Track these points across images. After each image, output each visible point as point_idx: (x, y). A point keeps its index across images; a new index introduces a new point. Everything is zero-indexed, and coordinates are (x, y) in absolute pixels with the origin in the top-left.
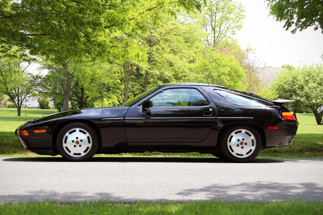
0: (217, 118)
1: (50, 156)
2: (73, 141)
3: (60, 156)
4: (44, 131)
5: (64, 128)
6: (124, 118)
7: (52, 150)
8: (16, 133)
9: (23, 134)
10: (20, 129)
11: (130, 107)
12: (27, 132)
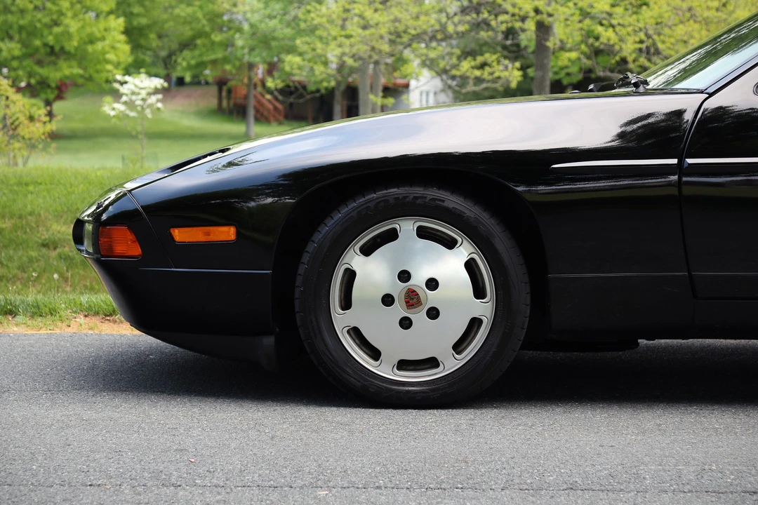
2: (388, 300)
4: (227, 233)
5: (338, 216)
6: (681, 162)
7: (269, 341)
8: (78, 238)
9: (111, 248)
10: (96, 216)
11: (711, 95)
12: (130, 236)
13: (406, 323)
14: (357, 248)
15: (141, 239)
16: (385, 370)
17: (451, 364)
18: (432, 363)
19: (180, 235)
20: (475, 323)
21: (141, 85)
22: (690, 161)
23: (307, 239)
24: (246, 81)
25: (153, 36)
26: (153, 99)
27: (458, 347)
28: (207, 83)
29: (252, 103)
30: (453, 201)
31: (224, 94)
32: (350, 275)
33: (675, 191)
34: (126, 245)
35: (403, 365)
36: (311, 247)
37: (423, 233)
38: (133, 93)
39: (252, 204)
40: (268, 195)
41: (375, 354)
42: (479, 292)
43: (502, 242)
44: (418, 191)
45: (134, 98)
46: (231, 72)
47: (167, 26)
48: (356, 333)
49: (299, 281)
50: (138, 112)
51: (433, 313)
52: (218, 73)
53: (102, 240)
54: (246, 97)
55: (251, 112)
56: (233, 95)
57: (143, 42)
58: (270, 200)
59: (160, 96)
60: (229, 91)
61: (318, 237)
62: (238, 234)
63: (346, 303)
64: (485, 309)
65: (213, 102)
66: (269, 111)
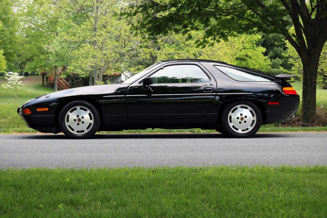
0: (217, 94)
1: (53, 134)
2: (75, 120)
3: (62, 134)
4: (47, 109)
5: (66, 106)
6: (125, 96)
7: (54, 128)
8: (18, 111)
9: (25, 113)
10: (22, 107)
11: (131, 84)
12: (29, 110)
13: (78, 124)
14: (70, 111)
15: (31, 111)
16: (75, 133)
17: (86, 131)
18: (83, 131)
19: (38, 110)
20: (90, 124)
21: (15, 78)
22: (127, 96)
23: (61, 110)
24: (54, 74)
25: (15, 56)
26: (20, 82)
27: (88, 128)
28: (38, 75)
29: (56, 82)
30: (86, 103)
31: (45, 79)
32: (68, 116)
33: (124, 101)
34: (28, 112)
35: (78, 132)
36: (62, 111)
37: (81, 109)
38: (12, 80)
39: (51, 105)
40: (54, 103)
41: (73, 130)
42: (91, 119)
43: (95, 110)
44: (80, 101)
45: (13, 82)
46: (48, 71)
47: (21, 52)
48: (69, 126)
49: (59, 117)
50: (14, 87)
51: (83, 122)
52: (42, 71)
53: (24, 111)
54: (54, 80)
55: (56, 86)
56: (49, 79)
57: (11, 58)
58: (54, 104)
59: (22, 81)
60: (47, 78)
61: (63, 109)
62: (48, 109)
63: (68, 121)
64: (92, 122)
65: (41, 82)
66: (63, 85)
